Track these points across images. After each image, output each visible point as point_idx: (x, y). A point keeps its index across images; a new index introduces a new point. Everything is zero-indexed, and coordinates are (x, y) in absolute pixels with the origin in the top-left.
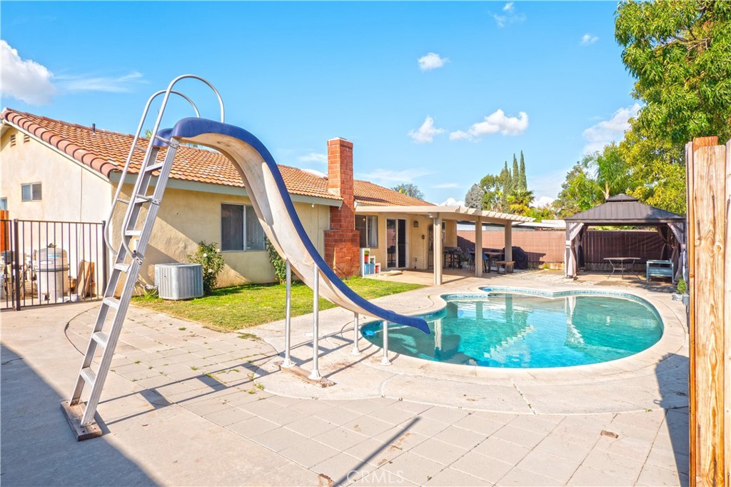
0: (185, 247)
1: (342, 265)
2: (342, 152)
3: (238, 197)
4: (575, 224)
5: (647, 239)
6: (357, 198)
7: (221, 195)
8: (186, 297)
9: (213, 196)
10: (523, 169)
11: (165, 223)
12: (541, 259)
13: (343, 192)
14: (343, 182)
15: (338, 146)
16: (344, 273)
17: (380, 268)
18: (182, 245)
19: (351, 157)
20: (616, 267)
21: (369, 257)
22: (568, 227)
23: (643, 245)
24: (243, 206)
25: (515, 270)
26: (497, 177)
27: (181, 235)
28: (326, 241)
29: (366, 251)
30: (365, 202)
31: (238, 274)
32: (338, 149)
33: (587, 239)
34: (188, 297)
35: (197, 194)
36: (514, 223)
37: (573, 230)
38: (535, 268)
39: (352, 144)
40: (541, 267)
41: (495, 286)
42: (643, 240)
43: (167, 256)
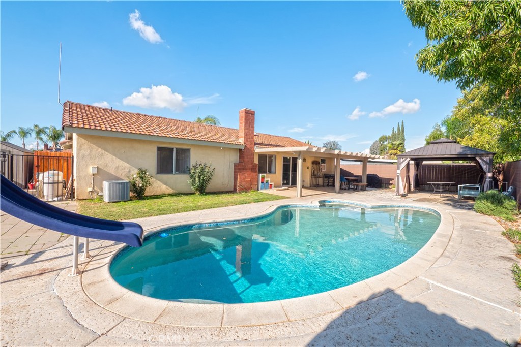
0: (130, 171)
1: (243, 184)
2: (246, 117)
3: (170, 143)
4: (404, 159)
5: (468, 169)
6: (256, 144)
7: (158, 142)
8: (115, 201)
9: (151, 142)
10: (403, 130)
11: (115, 157)
12: (391, 182)
13: (246, 140)
14: (246, 134)
15: (244, 113)
16: (245, 188)
17: (273, 186)
18: (127, 170)
19: (254, 119)
20: (437, 188)
21: (265, 179)
22: (399, 161)
23: (465, 174)
24: (173, 149)
25: (367, 188)
26: (389, 136)
27: (126, 165)
28: (235, 169)
29: (262, 176)
30: (262, 146)
31: (168, 188)
32: (244, 115)
33: (423, 170)
34: (116, 201)
35: (139, 141)
36: (369, 159)
37: (402, 163)
38: (386, 188)
39: (254, 112)
40: (390, 187)
41: (335, 200)
42: (465, 170)
43: (116, 176)
